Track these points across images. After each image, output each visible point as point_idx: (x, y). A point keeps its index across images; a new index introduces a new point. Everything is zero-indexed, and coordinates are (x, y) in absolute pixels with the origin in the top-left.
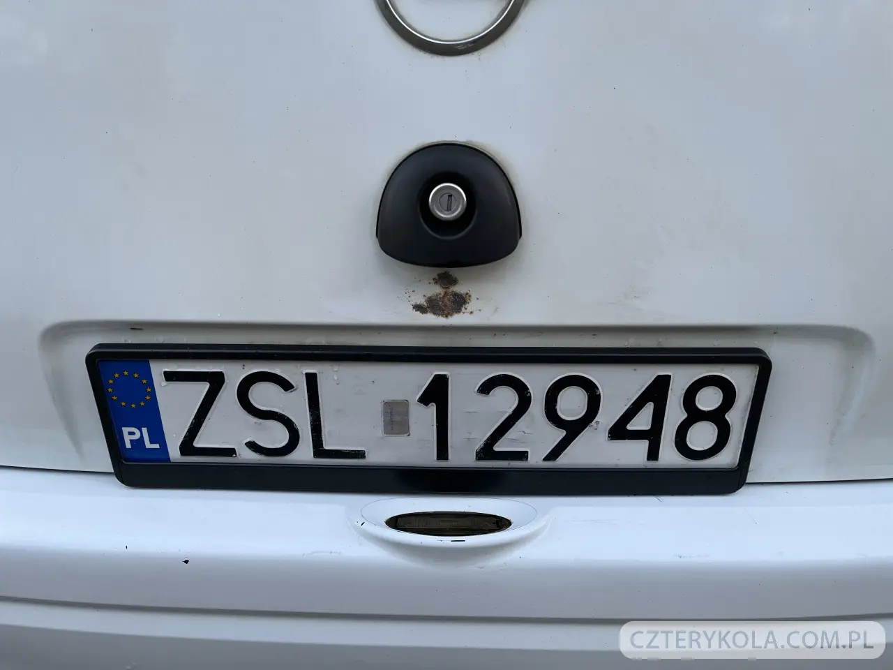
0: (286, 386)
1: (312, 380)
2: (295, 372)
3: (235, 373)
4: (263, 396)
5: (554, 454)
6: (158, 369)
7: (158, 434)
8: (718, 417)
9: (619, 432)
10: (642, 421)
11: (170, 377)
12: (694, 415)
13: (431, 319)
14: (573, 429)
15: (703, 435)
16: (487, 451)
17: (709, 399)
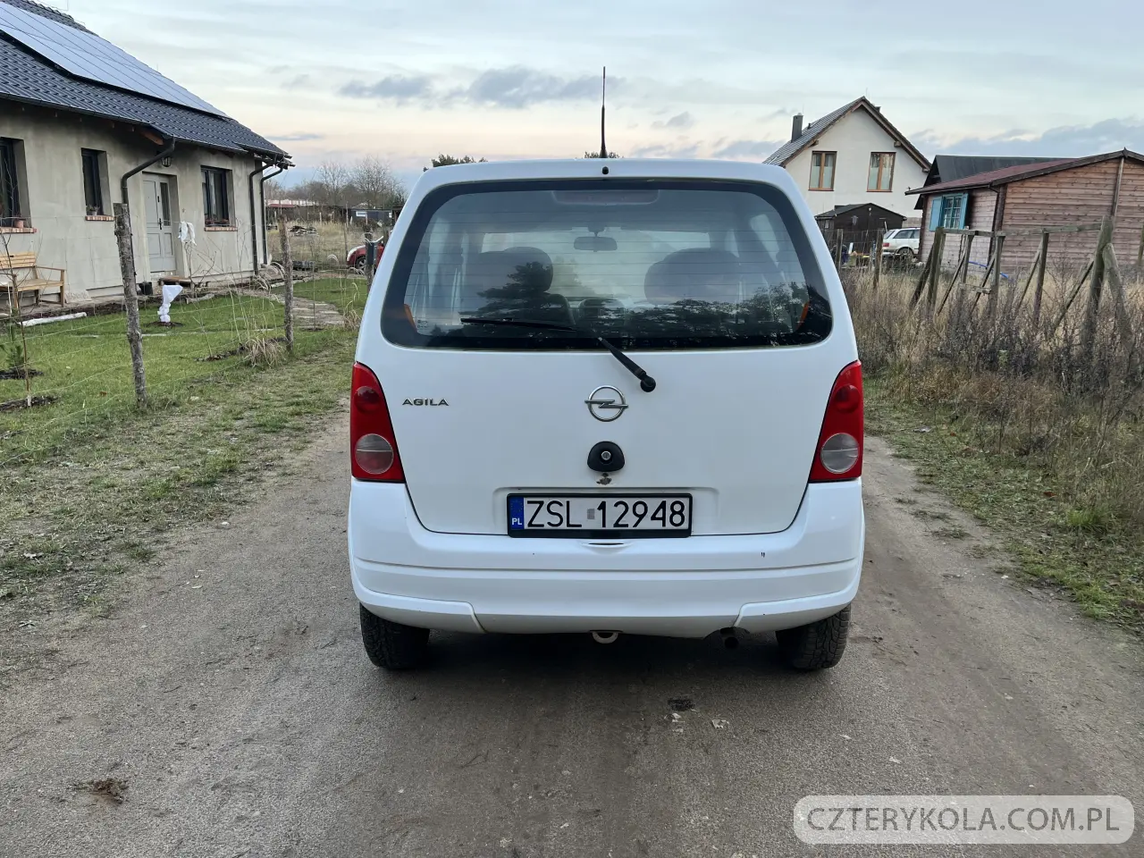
0: (561, 505)
1: (568, 503)
2: (563, 501)
3: (547, 501)
4: (554, 508)
5: (636, 525)
6: (526, 500)
7: (522, 521)
8: (680, 513)
9: (654, 518)
10: (660, 515)
11: (529, 502)
12: (674, 513)
13: (601, 486)
14: (641, 517)
15: (677, 519)
16: (616, 525)
17: (677, 508)
